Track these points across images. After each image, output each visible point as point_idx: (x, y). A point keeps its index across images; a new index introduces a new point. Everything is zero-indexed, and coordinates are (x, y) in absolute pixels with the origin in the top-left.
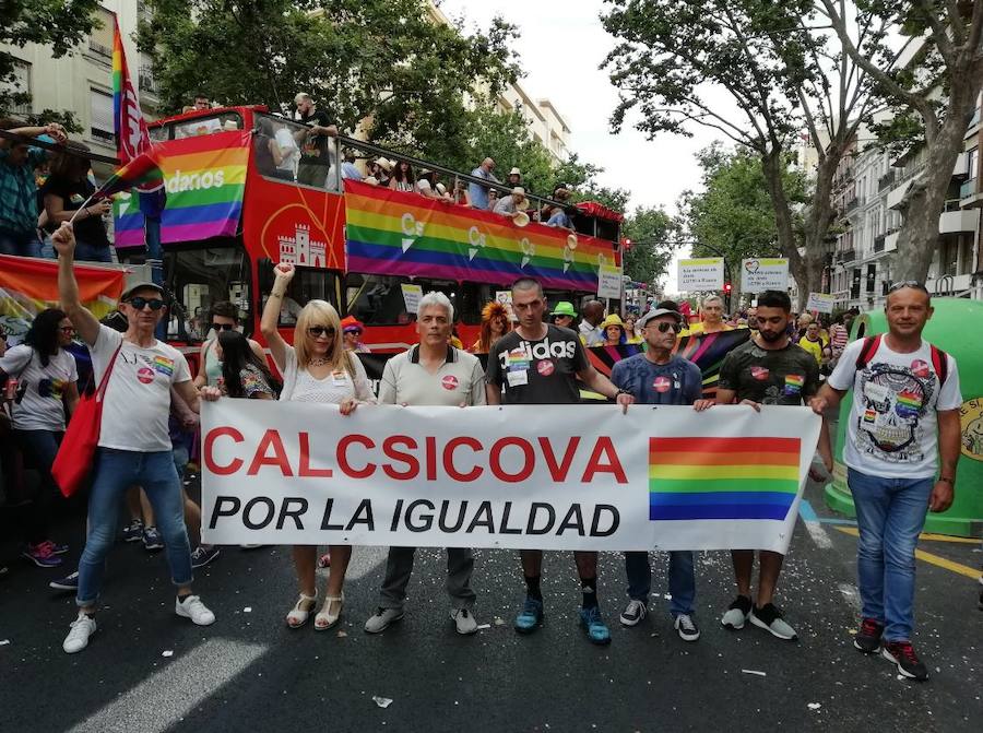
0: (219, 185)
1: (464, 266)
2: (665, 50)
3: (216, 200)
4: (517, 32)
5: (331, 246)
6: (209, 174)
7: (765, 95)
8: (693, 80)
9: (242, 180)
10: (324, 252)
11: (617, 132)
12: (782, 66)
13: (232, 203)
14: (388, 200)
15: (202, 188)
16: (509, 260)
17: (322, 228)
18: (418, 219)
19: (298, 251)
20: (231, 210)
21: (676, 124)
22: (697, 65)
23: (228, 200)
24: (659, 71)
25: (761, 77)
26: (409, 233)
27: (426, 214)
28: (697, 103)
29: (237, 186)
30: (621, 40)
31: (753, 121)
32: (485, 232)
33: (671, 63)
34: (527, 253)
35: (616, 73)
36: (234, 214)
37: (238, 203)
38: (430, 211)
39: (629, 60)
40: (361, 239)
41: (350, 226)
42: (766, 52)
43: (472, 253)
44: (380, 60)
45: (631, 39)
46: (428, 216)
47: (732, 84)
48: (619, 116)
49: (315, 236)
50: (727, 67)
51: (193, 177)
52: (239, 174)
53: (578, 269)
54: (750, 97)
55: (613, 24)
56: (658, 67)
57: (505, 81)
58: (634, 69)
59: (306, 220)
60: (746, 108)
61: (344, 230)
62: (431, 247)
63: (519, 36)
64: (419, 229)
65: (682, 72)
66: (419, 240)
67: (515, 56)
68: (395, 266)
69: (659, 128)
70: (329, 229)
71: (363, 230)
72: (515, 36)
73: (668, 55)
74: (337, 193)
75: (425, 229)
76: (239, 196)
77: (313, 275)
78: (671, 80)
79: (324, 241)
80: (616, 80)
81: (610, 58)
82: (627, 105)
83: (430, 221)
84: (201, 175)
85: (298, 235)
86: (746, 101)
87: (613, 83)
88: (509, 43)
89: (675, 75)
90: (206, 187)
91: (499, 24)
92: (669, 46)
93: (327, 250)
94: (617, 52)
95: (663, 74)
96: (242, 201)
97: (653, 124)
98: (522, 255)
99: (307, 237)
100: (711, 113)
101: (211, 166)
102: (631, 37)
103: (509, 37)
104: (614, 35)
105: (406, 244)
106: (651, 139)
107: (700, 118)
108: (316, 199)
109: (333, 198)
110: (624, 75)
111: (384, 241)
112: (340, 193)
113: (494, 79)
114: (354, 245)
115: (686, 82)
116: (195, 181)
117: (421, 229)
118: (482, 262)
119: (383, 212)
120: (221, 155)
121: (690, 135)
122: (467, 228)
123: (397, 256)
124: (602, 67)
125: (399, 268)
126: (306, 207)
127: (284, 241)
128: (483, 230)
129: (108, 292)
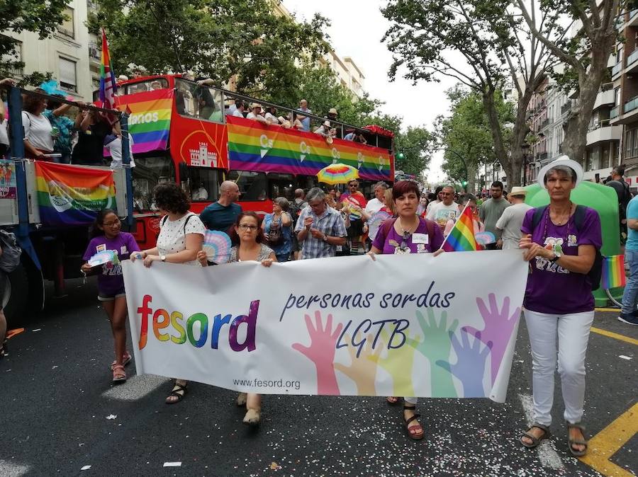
0: (155, 121)
1: (297, 165)
2: (422, 28)
3: (153, 129)
4: (329, 23)
5: (220, 154)
6: (149, 114)
7: (484, 56)
8: (439, 47)
9: (169, 118)
10: (216, 158)
11: (394, 80)
12: (496, 37)
13: (163, 131)
14: (252, 127)
15: (145, 123)
16: (324, 161)
17: (214, 144)
18: (270, 137)
19: (201, 158)
20: (163, 135)
21: (429, 75)
22: (442, 38)
23: (161, 129)
24: (418, 41)
25: (481, 44)
26: (264, 146)
27: (274, 135)
28: (442, 60)
29: (166, 121)
30: (393, 23)
31: (478, 74)
32: (310, 145)
33: (425, 36)
34: (335, 157)
35: (391, 43)
36: (165, 136)
37: (167, 131)
38: (277, 133)
39: (399, 34)
40: (237, 150)
41: (231, 143)
42: (486, 28)
43: (302, 158)
45: (400, 22)
46: (276, 135)
47: (464, 49)
48: (393, 71)
49: (211, 149)
50: (459, 39)
51: (140, 116)
52: (166, 115)
53: (366, 166)
54: (475, 58)
55: (389, 13)
56: (417, 39)
57: (321, 52)
58: (402, 40)
59: (205, 140)
60: (473, 64)
61: (227, 145)
62: (278, 154)
63: (330, 26)
64: (270, 144)
65: (432, 41)
66: (270, 150)
67: (327, 37)
68: (257, 166)
69: (418, 77)
70: (218, 144)
71: (238, 145)
72: (328, 25)
73: (423, 32)
74: (222, 123)
75: (274, 143)
76: (167, 127)
77: (210, 171)
78: (425, 47)
79: (216, 152)
80: (392, 48)
81: (387, 34)
82: (398, 63)
83: (276, 139)
84: (144, 115)
85: (201, 149)
86: (473, 59)
87: (390, 50)
88: (324, 29)
89: (428, 44)
90: (148, 121)
91: (318, 17)
92: (424, 26)
93: (218, 157)
94: (391, 31)
95: (421, 43)
96: (169, 129)
97: (415, 76)
98: (333, 158)
99: (206, 150)
100: (451, 67)
101: (150, 109)
102: (399, 20)
103: (324, 25)
104: (389, 19)
105: (263, 153)
106: (414, 84)
107: (444, 71)
108: (210, 127)
109: (220, 127)
110: (396, 45)
111: (249, 151)
112: (224, 123)
113: (314, 50)
114: (233, 154)
115: (434, 48)
116: (141, 118)
117: (272, 144)
118: (308, 162)
119: (248, 134)
121: (439, 81)
122: (299, 142)
123: (258, 160)
124: (382, 41)
125: (259, 168)
126: (205, 132)
127: (193, 153)
128: (308, 144)
129: (104, 183)
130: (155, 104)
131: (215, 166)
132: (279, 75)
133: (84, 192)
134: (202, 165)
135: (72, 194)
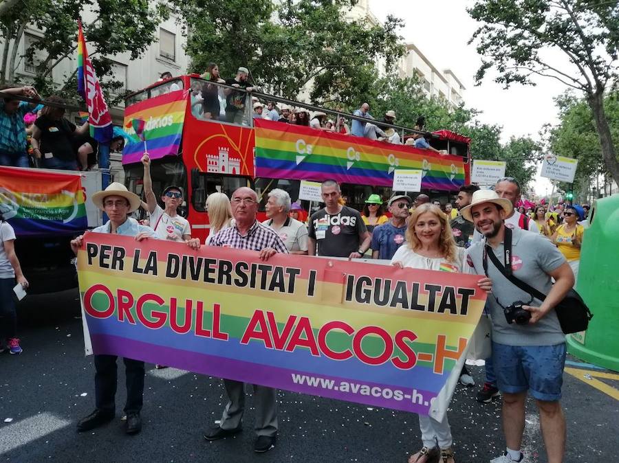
0: (170, 124)
1: (342, 172)
2: (517, 28)
3: (169, 133)
4: (402, 23)
5: (244, 160)
6: (165, 118)
7: (589, 50)
8: (537, 46)
9: (182, 120)
10: (239, 165)
11: (479, 84)
12: (607, 31)
13: (176, 135)
14: (286, 131)
15: (162, 127)
16: (378, 169)
17: (237, 149)
18: (308, 143)
19: (221, 164)
20: (176, 138)
21: (524, 77)
22: (539, 36)
23: (175, 133)
24: (512, 42)
25: (588, 41)
26: (300, 152)
27: (314, 140)
28: (538, 60)
29: (180, 123)
30: (482, 23)
31: (583, 72)
32: (360, 151)
33: (520, 36)
34: (392, 164)
35: (480, 46)
36: (176, 143)
37: (179, 134)
38: (318, 138)
39: (490, 36)
40: (266, 156)
41: (258, 148)
42: (595, 22)
43: (349, 165)
44: (311, 47)
45: (489, 22)
46: (316, 141)
47: (565, 47)
48: (480, 74)
49: (233, 154)
50: (559, 34)
51: (158, 120)
52: (180, 117)
53: (433, 175)
54: (579, 56)
55: (477, 13)
56: (510, 39)
57: (395, 56)
58: (494, 41)
59: (225, 143)
60: (577, 62)
61: (254, 150)
62: (318, 161)
63: (404, 26)
64: (309, 149)
65: (528, 39)
66: (308, 156)
67: (401, 39)
68: (291, 173)
69: (512, 80)
70: (243, 150)
71: (267, 151)
72: (401, 26)
73: (519, 31)
74: (249, 127)
75: (313, 149)
76: (180, 131)
78: (521, 48)
79: (239, 158)
80: (481, 51)
81: (475, 36)
82: (487, 66)
83: (317, 144)
84: (162, 118)
85: (221, 154)
86: (577, 58)
87: (479, 52)
88: (397, 31)
89: (524, 44)
90: (164, 125)
91: (390, 20)
92: (519, 25)
93: (241, 163)
94: (479, 32)
95: (515, 44)
97: (507, 79)
98: (389, 166)
99: (227, 155)
100: (550, 68)
101: (167, 112)
102: (488, 20)
103: (398, 27)
104: (478, 20)
105: (299, 160)
106: (507, 88)
107: (541, 72)
108: (233, 132)
109: (246, 131)
110: (487, 46)
111: (282, 158)
112: (252, 127)
113: (388, 55)
114: (260, 160)
115: (530, 48)
116: (158, 123)
117: (310, 150)
118: (356, 170)
119: (282, 138)
120: (172, 105)
121: (534, 85)
122: (346, 148)
123: (293, 167)
124: (469, 43)
125: (294, 175)
126: (226, 136)
127: (210, 158)
128: (357, 150)
129: (68, 188)
130: (171, 107)
131: (238, 173)
133: (38, 199)
134: (221, 172)
135: (19, 201)
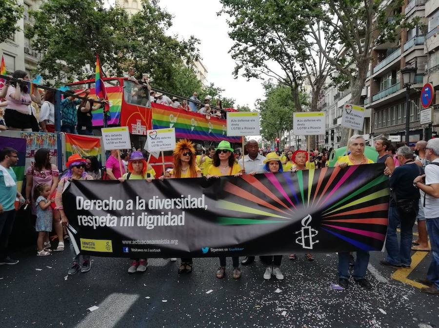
0: (111, 106)
1: (190, 133)
2: (253, 45)
5: (148, 127)
7: (292, 65)
9: (120, 104)
10: (145, 129)
11: (237, 78)
12: (297, 53)
13: (116, 113)
14: (165, 110)
16: (205, 130)
17: (145, 120)
18: (175, 116)
19: (138, 129)
20: (116, 116)
21: (258, 75)
22: (266, 52)
24: (251, 54)
25: (290, 58)
26: (172, 122)
27: (177, 115)
28: (266, 67)
29: (118, 106)
30: (236, 41)
31: (288, 76)
32: (197, 121)
33: (255, 51)
34: (210, 128)
35: (234, 54)
36: (118, 116)
37: (119, 113)
38: (179, 113)
39: (239, 49)
40: (157, 124)
41: (154, 119)
42: (291, 48)
43: (192, 128)
47: (280, 61)
48: (236, 72)
49: (143, 124)
50: (277, 54)
52: (119, 102)
54: (286, 65)
55: (232, 36)
56: (250, 52)
58: (241, 53)
59: (140, 118)
60: (285, 69)
61: (152, 121)
62: (179, 127)
64: (175, 120)
65: (260, 55)
66: (175, 124)
67: (198, 51)
69: (251, 76)
70: (147, 121)
71: (158, 121)
72: (199, 43)
73: (254, 48)
75: (177, 120)
77: (142, 137)
78: (255, 58)
79: (146, 125)
81: (232, 49)
82: (238, 68)
83: (178, 117)
85: (138, 123)
86: (285, 67)
87: (233, 58)
88: (196, 45)
89: (257, 56)
91: (192, 38)
93: (147, 129)
94: (235, 46)
96: (120, 111)
97: (249, 75)
98: (209, 129)
99: (140, 124)
100: (271, 71)
102: (240, 41)
103: (196, 43)
104: (233, 40)
105: (171, 126)
106: (248, 81)
107: (267, 73)
108: (143, 110)
109: (148, 109)
110: (237, 55)
111: (164, 125)
112: (150, 108)
114: (155, 126)
118: (196, 132)
119: (163, 114)
122: (190, 119)
124: (229, 52)
126: (140, 113)
127: (133, 126)
128: (196, 120)
129: (96, 146)
130: (111, 95)
131: (145, 134)
132: (164, 72)
133: (87, 152)
134: (138, 134)
135: (82, 153)
